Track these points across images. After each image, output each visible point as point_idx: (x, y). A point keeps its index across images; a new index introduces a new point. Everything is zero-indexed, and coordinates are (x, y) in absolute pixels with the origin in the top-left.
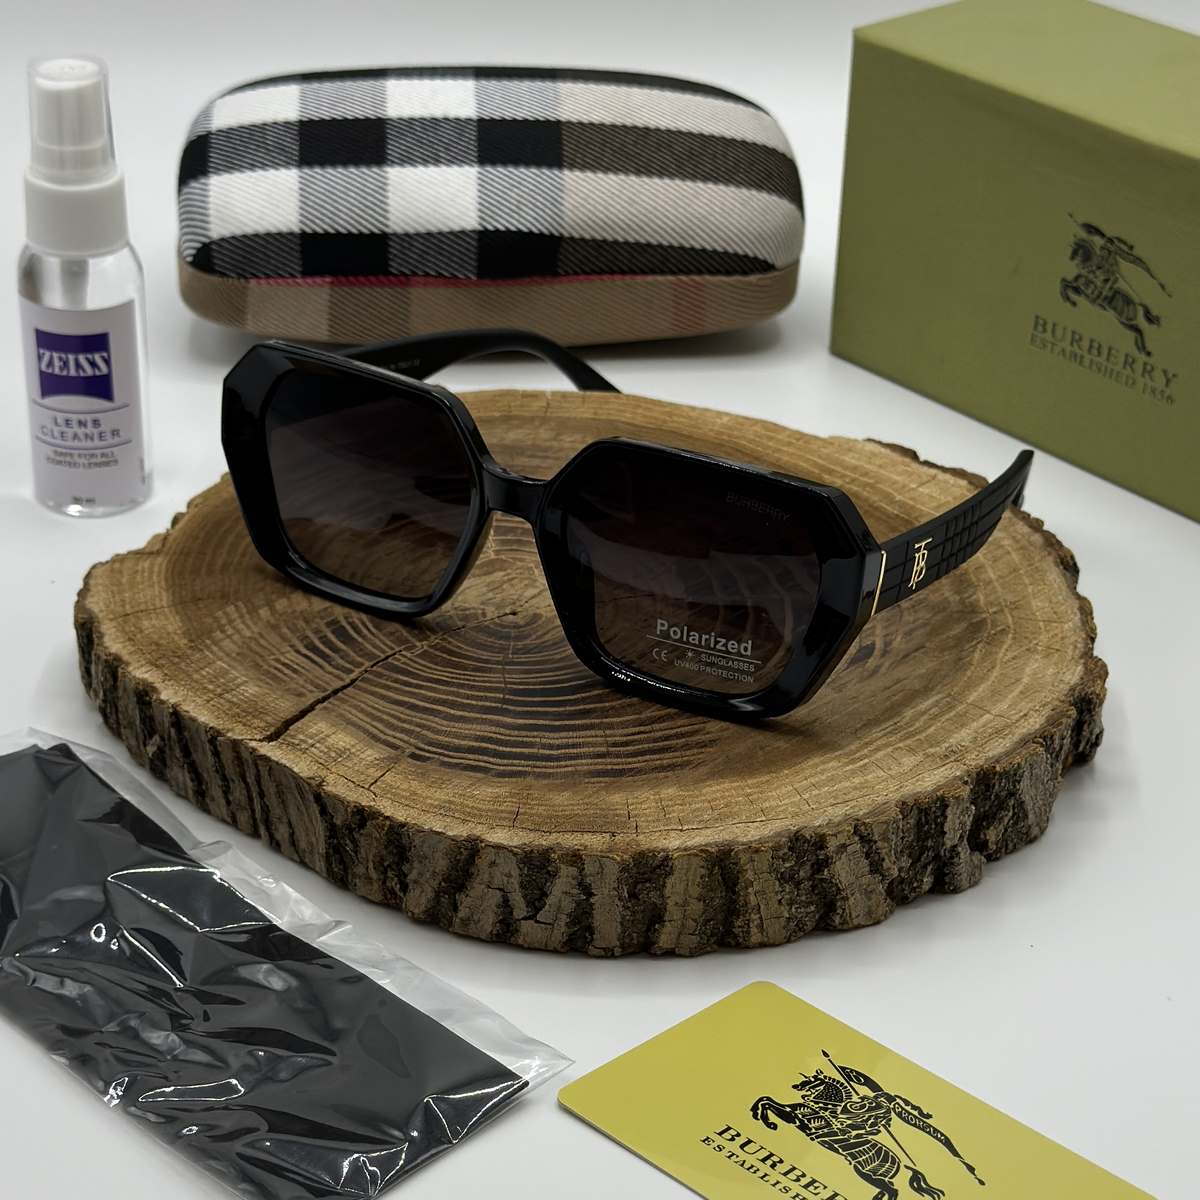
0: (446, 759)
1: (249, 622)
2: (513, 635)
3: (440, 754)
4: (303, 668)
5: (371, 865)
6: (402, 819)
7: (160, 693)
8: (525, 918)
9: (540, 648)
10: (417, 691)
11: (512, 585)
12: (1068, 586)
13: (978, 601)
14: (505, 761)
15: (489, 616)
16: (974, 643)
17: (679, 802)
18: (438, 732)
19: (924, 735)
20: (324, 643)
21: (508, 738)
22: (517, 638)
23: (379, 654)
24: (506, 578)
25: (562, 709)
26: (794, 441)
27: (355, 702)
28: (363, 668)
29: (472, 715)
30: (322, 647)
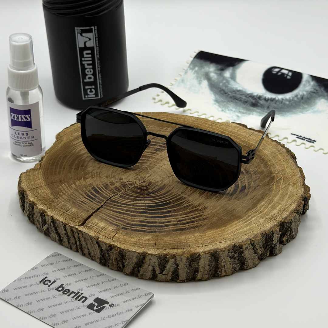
0: (133, 229)
1: (69, 189)
2: (145, 189)
3: (131, 227)
4: (87, 202)
5: (113, 260)
6: (123, 248)
7: (47, 213)
8: (159, 274)
9: (153, 192)
10: (121, 208)
11: (142, 173)
12: (295, 164)
13: (272, 170)
14: (149, 228)
15: (137, 183)
16: (273, 183)
17: (200, 237)
18: (129, 220)
19: (264, 212)
20: (92, 194)
21: (149, 221)
22: (146, 190)
23: (108, 196)
24: (140, 171)
25: (163, 211)
26: (212, 124)
27: (104, 212)
28: (104, 201)
29: (137, 214)
30: (91, 195)
